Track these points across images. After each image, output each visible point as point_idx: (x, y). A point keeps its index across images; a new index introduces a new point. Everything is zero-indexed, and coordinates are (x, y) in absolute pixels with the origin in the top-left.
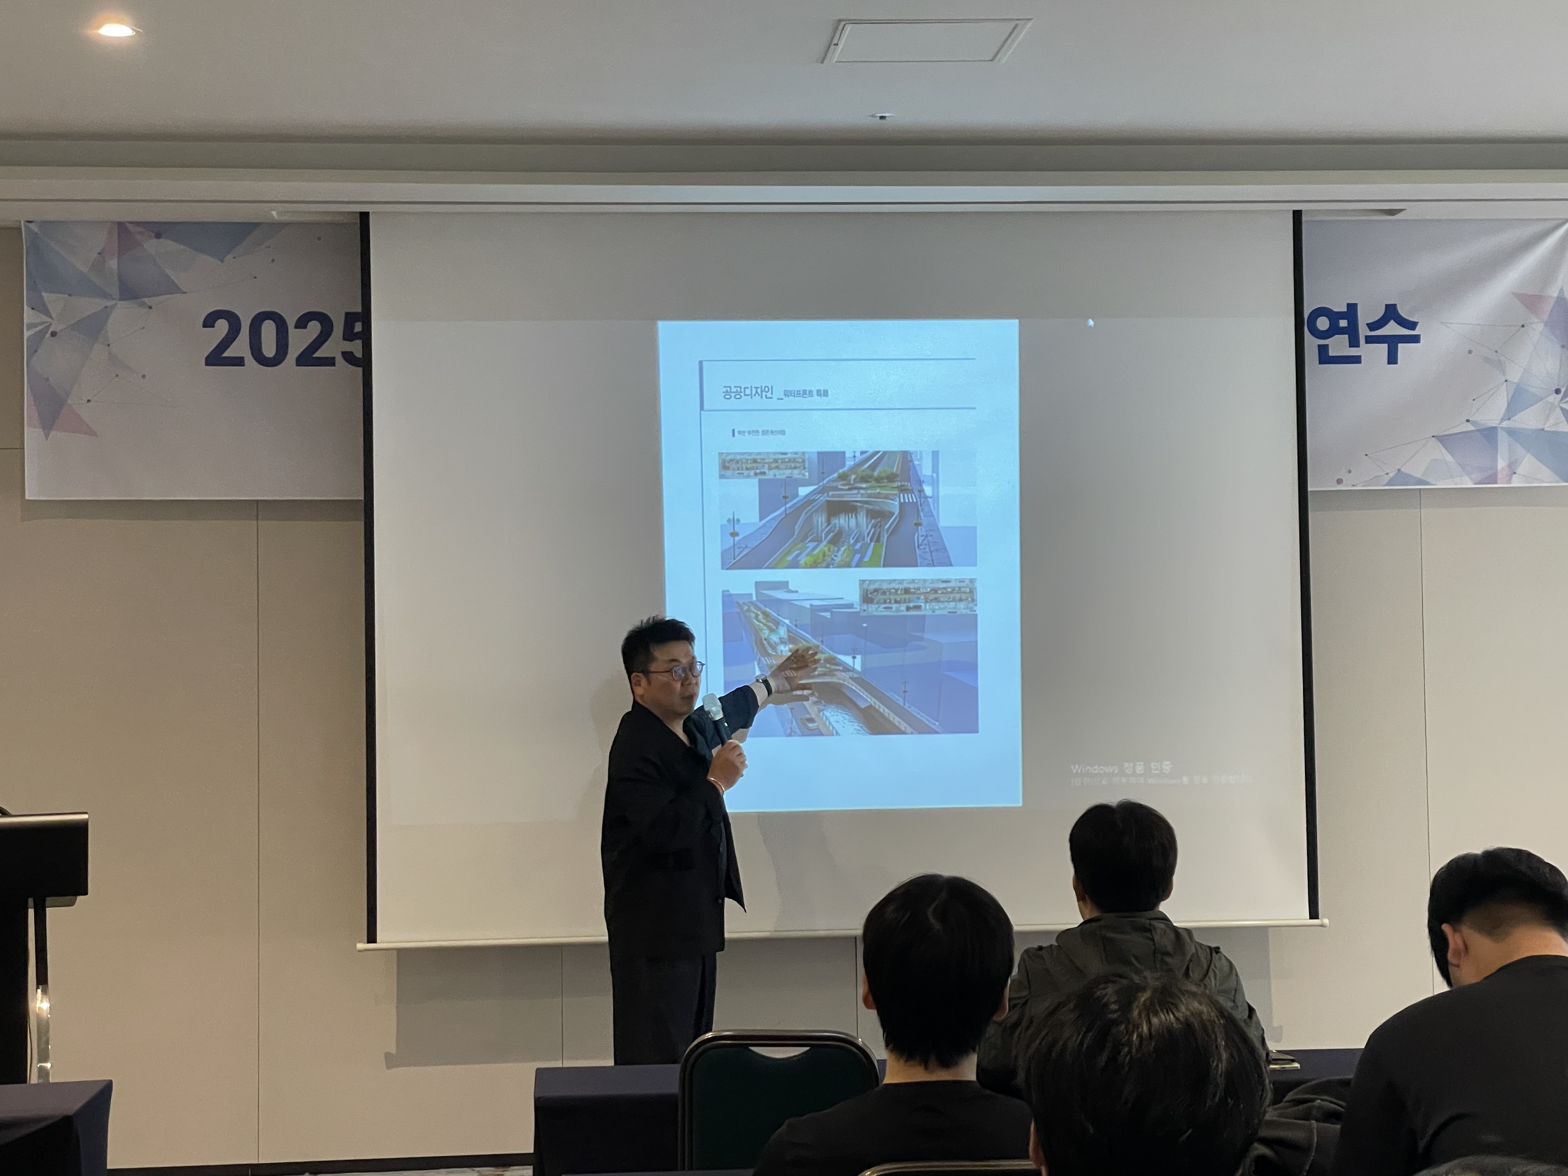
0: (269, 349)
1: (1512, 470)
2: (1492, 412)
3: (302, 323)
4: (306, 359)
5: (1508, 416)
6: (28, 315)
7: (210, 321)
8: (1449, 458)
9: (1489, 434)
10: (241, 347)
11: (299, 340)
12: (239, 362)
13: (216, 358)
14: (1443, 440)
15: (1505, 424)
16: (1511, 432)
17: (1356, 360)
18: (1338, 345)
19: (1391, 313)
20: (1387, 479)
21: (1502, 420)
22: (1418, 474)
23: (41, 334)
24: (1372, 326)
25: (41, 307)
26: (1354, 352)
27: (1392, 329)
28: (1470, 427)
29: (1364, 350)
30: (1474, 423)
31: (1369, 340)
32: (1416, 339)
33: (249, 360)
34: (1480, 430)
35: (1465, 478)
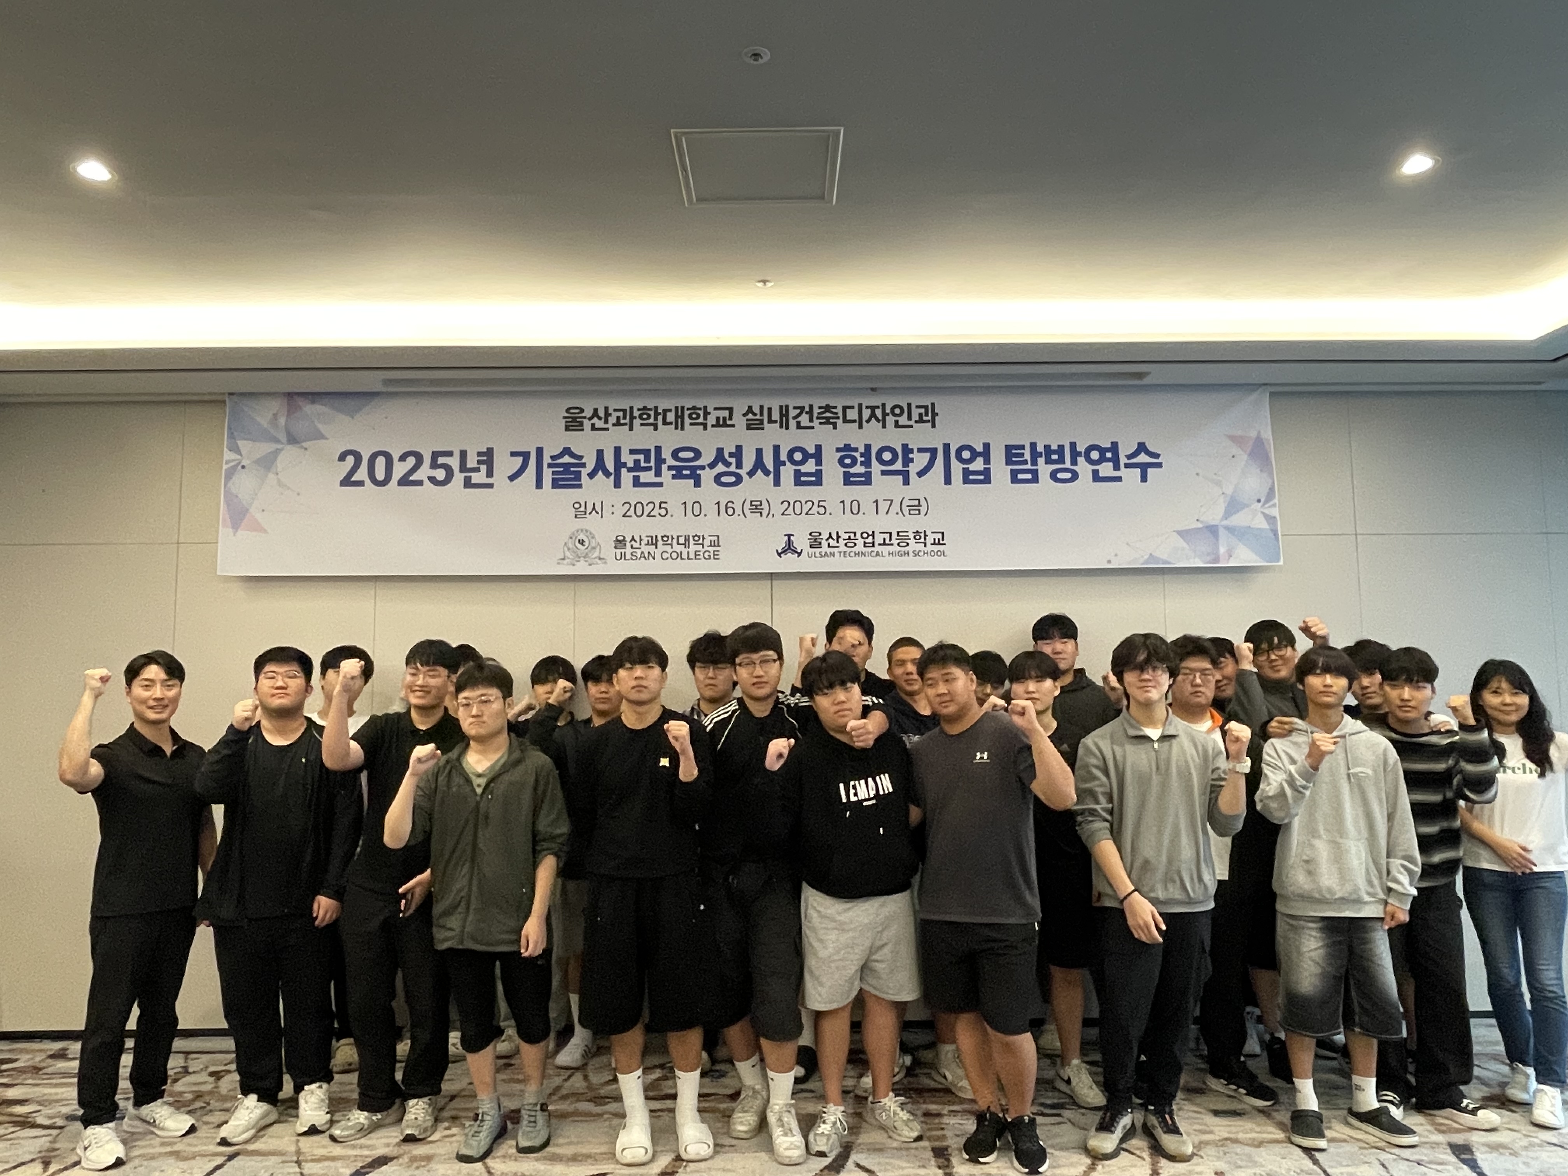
0: (380, 475)
1: (1230, 554)
2: (1214, 515)
3: (403, 458)
4: (404, 481)
5: (1226, 517)
6: (227, 455)
7: (342, 457)
8: (1184, 545)
9: (1213, 530)
10: (362, 474)
11: (400, 469)
12: (361, 484)
13: (347, 482)
14: (1180, 533)
15: (1225, 523)
16: (1227, 528)
17: (1119, 479)
18: (1106, 469)
19: (1142, 448)
20: (1142, 561)
21: (1222, 520)
22: (1164, 557)
23: (234, 468)
24: (1129, 457)
25: (235, 449)
26: (1116, 474)
27: (1143, 458)
28: (1200, 525)
29: (1123, 472)
30: (1202, 522)
31: (1127, 466)
32: (1159, 465)
33: (368, 482)
34: (1207, 527)
35: (1197, 560)
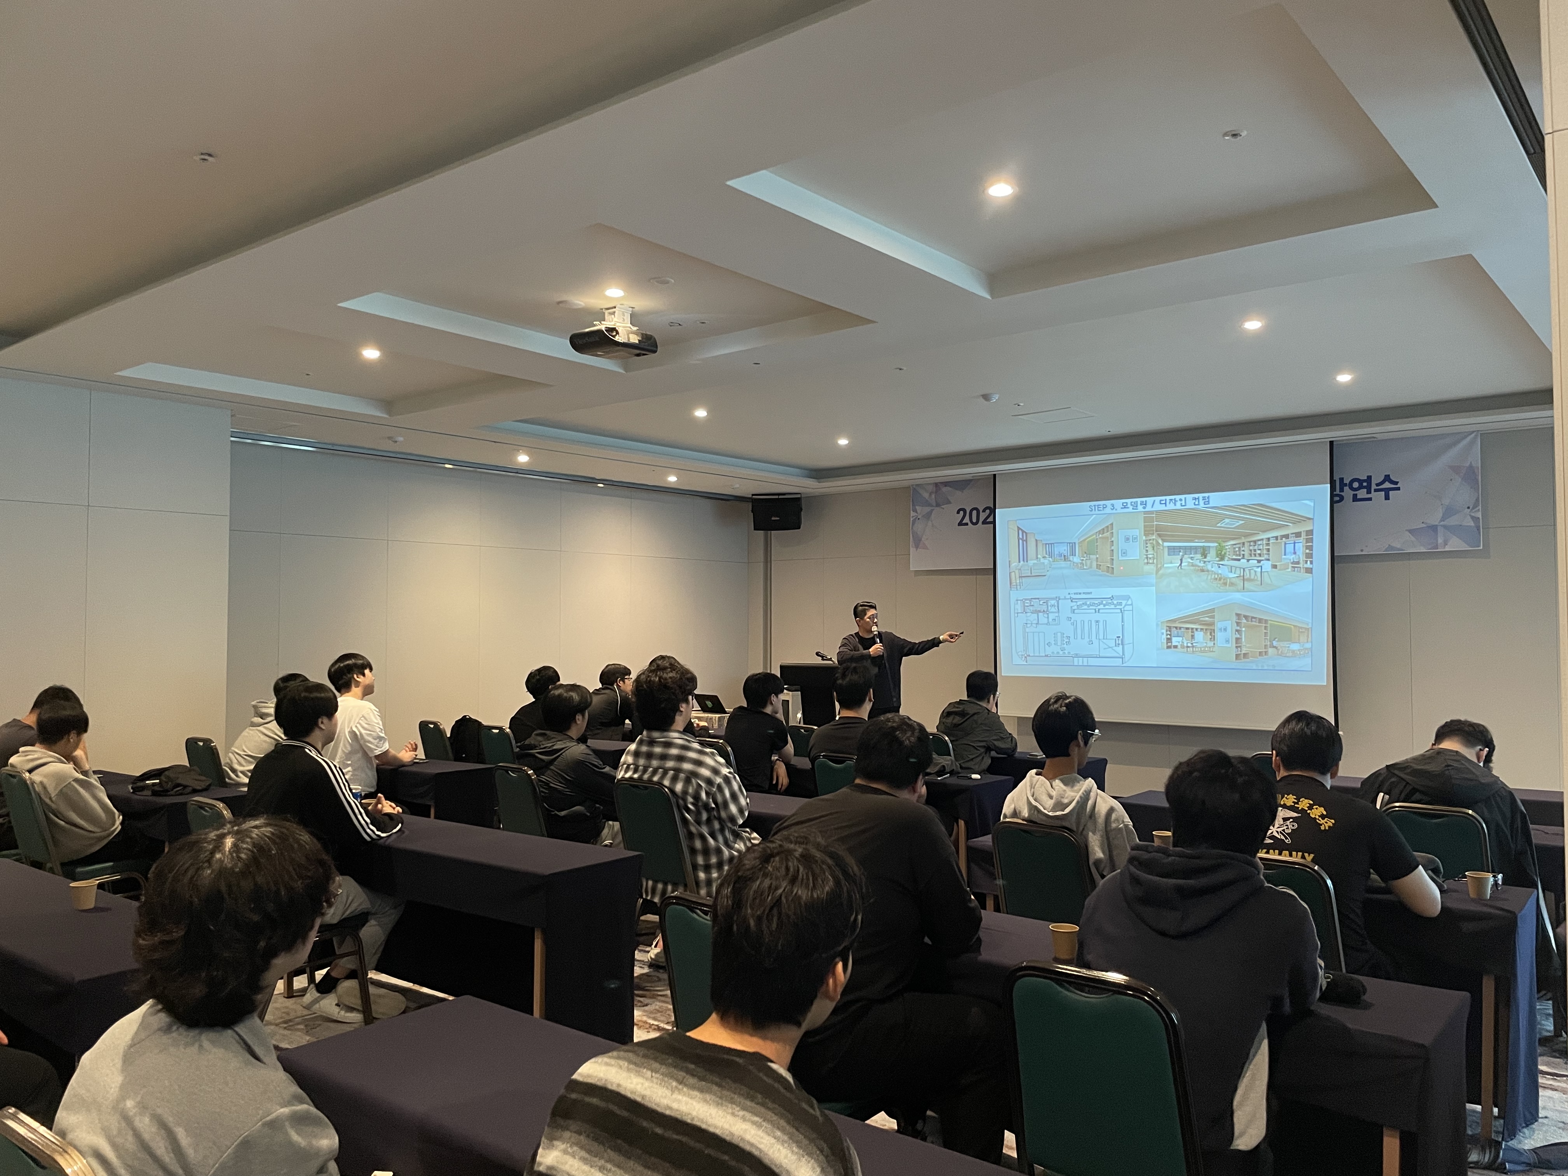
0: (974, 520)
1: (1445, 543)
2: (1435, 519)
3: (984, 511)
4: (984, 522)
5: (1443, 520)
6: (912, 514)
7: (958, 512)
8: (1413, 538)
9: (1434, 528)
10: (967, 520)
11: (983, 516)
12: (967, 524)
13: (961, 524)
14: (1410, 531)
15: (1442, 523)
16: (1445, 527)
17: (1370, 499)
18: (1362, 494)
19: (1387, 478)
20: (1384, 549)
21: (1440, 522)
22: (1399, 546)
23: (915, 519)
24: (1377, 485)
25: (915, 511)
26: (1369, 496)
27: (1387, 485)
28: (1424, 525)
29: (1373, 495)
30: (1426, 523)
31: (1376, 490)
32: (1398, 489)
33: (969, 523)
34: (1428, 527)
35: (1422, 548)
